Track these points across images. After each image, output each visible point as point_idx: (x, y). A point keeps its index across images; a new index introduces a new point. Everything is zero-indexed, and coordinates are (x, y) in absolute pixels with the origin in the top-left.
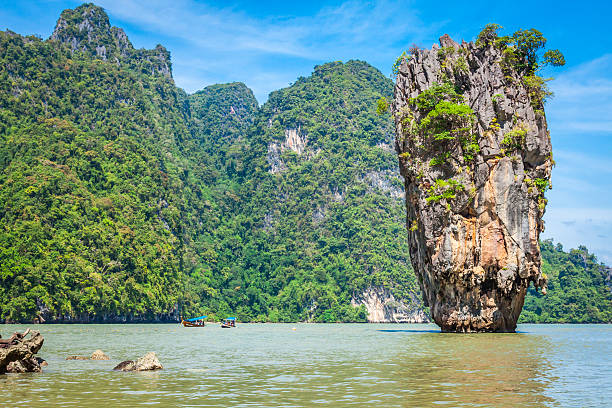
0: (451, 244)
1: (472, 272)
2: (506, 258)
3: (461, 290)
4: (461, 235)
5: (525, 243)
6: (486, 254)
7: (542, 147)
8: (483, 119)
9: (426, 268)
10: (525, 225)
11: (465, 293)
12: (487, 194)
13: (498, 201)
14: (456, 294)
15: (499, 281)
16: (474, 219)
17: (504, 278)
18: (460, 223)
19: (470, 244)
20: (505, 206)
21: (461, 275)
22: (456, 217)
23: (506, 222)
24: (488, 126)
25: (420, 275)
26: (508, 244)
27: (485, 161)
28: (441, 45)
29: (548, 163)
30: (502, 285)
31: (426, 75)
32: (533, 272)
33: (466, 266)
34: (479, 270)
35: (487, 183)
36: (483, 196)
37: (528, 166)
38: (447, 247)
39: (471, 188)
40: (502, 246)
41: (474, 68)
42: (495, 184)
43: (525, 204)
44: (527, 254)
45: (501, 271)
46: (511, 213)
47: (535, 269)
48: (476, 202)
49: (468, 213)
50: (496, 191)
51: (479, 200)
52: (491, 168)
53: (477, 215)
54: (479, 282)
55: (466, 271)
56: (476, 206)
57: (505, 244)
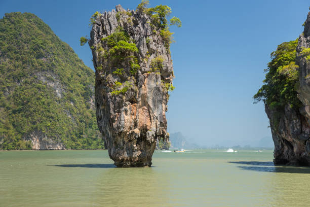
0: (124, 117)
1: (134, 132)
2: (151, 125)
3: (126, 141)
4: (129, 112)
5: (160, 117)
6: (141, 122)
7: (169, 68)
8: (142, 52)
9: (108, 129)
10: (160, 108)
11: (128, 142)
12: (143, 92)
13: (148, 95)
14: (124, 143)
15: (147, 136)
16: (136, 104)
17: (150, 135)
18: (129, 106)
19: (133, 117)
20: (151, 98)
21: (128, 133)
22: (128, 103)
23: (151, 106)
24: (144, 56)
25: (103, 132)
26: (152, 118)
27: (143, 73)
28: (117, 10)
29: (171, 76)
30: (149, 139)
31: (110, 25)
32: (163, 132)
33: (130, 128)
34: (137, 131)
35: (143, 85)
36: (141, 92)
37: (162, 78)
38: (122, 118)
39: (135, 88)
40: (149, 119)
41: (136, 24)
42: (147, 86)
43: (161, 97)
44: (161, 123)
45: (148, 131)
46: (154, 101)
47: (164, 130)
48: (137, 95)
49: (133, 101)
50: (148, 90)
51: (139, 94)
52: (145, 78)
53: (137, 102)
54: (137, 137)
55: (130, 132)
56: (137, 97)
57: (150, 118)
